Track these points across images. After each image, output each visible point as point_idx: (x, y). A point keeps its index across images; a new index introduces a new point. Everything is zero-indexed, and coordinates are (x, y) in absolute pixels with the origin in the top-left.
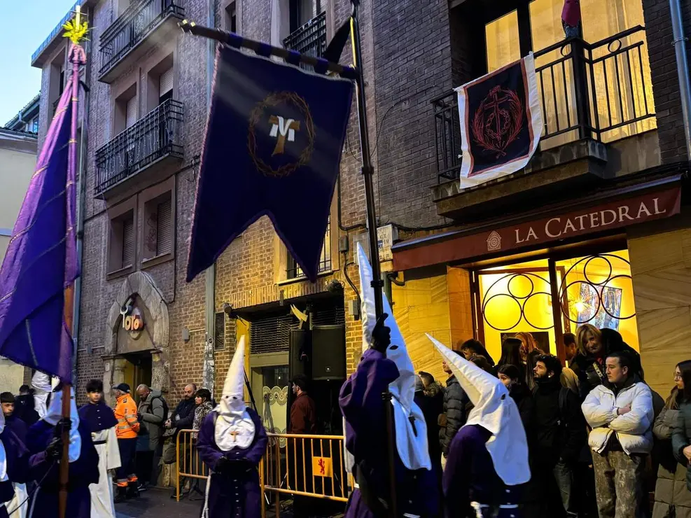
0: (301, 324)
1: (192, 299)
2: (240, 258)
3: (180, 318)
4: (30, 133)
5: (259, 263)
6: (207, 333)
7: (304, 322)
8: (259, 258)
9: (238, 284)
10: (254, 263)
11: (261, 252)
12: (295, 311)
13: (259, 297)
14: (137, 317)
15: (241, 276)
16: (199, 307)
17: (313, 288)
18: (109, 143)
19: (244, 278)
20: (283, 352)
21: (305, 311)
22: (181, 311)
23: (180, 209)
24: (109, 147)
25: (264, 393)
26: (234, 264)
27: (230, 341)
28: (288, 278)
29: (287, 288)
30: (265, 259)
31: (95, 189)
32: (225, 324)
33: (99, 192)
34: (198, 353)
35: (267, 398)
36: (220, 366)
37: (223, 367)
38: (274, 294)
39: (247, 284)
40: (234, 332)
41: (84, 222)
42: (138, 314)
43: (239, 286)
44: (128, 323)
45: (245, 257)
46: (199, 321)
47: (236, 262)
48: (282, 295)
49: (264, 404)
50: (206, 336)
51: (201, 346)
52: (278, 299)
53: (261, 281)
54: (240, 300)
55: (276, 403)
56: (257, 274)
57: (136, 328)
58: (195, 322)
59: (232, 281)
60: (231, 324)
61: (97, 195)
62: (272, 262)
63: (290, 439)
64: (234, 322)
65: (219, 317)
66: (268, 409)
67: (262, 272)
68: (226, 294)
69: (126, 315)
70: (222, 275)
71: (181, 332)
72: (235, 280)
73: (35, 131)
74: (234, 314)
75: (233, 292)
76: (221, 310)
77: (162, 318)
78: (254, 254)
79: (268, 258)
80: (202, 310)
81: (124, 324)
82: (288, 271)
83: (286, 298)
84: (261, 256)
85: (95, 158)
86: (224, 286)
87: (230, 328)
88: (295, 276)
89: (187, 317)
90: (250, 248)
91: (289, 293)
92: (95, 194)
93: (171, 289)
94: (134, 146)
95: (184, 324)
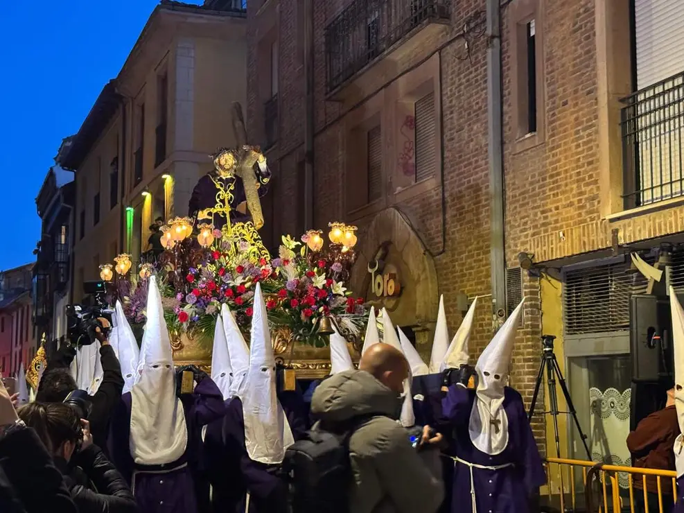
0: (650, 285)
1: (470, 248)
2: (544, 179)
3: (455, 277)
4: (237, 11)
5: (575, 186)
6: (494, 301)
7: (655, 281)
8: (574, 178)
9: (542, 221)
10: (566, 185)
11: (578, 167)
12: (639, 263)
13: (576, 241)
14: (392, 276)
15: (546, 208)
16: (481, 260)
17: (671, 223)
18: (343, 13)
19: (551, 211)
20: (621, 333)
21: (656, 265)
22: (454, 266)
23: (447, 104)
24: (343, 20)
25: (592, 399)
26: (534, 189)
27: (532, 313)
28: (626, 208)
29: (625, 225)
30: (584, 179)
31: (326, 86)
32: (523, 285)
33: (331, 91)
34: (483, 331)
35: (597, 407)
36: (518, 354)
37: (523, 354)
38: (601, 236)
39: (556, 221)
40: (536, 299)
41: (314, 136)
42: (394, 271)
43: (544, 225)
44: (379, 284)
45: (552, 176)
46: (482, 283)
47: (537, 186)
48: (615, 238)
49: (593, 417)
50: (494, 306)
51: (487, 321)
52: (609, 244)
53: (580, 215)
54: (544, 248)
55: (613, 416)
56: (571, 204)
57: (391, 292)
58: (477, 284)
59: (532, 216)
60: (531, 287)
61: (328, 96)
62: (596, 182)
63: (636, 477)
64: (537, 284)
65: (514, 275)
66: (599, 426)
67: (580, 201)
68: (523, 239)
69: (377, 273)
70: (516, 208)
71: (455, 300)
72: (536, 215)
73: (244, 7)
74: (537, 269)
75: (534, 235)
76: (516, 264)
77: (426, 278)
78: (566, 171)
79: (591, 176)
80: (487, 265)
81: (374, 288)
82: (626, 197)
83: (621, 242)
84: (579, 174)
85: (323, 39)
86: (519, 226)
87: (531, 293)
88: (638, 204)
89: (464, 275)
90: (559, 161)
91: (628, 234)
92: (326, 94)
93: (438, 232)
94: (377, 16)
95: (460, 287)
